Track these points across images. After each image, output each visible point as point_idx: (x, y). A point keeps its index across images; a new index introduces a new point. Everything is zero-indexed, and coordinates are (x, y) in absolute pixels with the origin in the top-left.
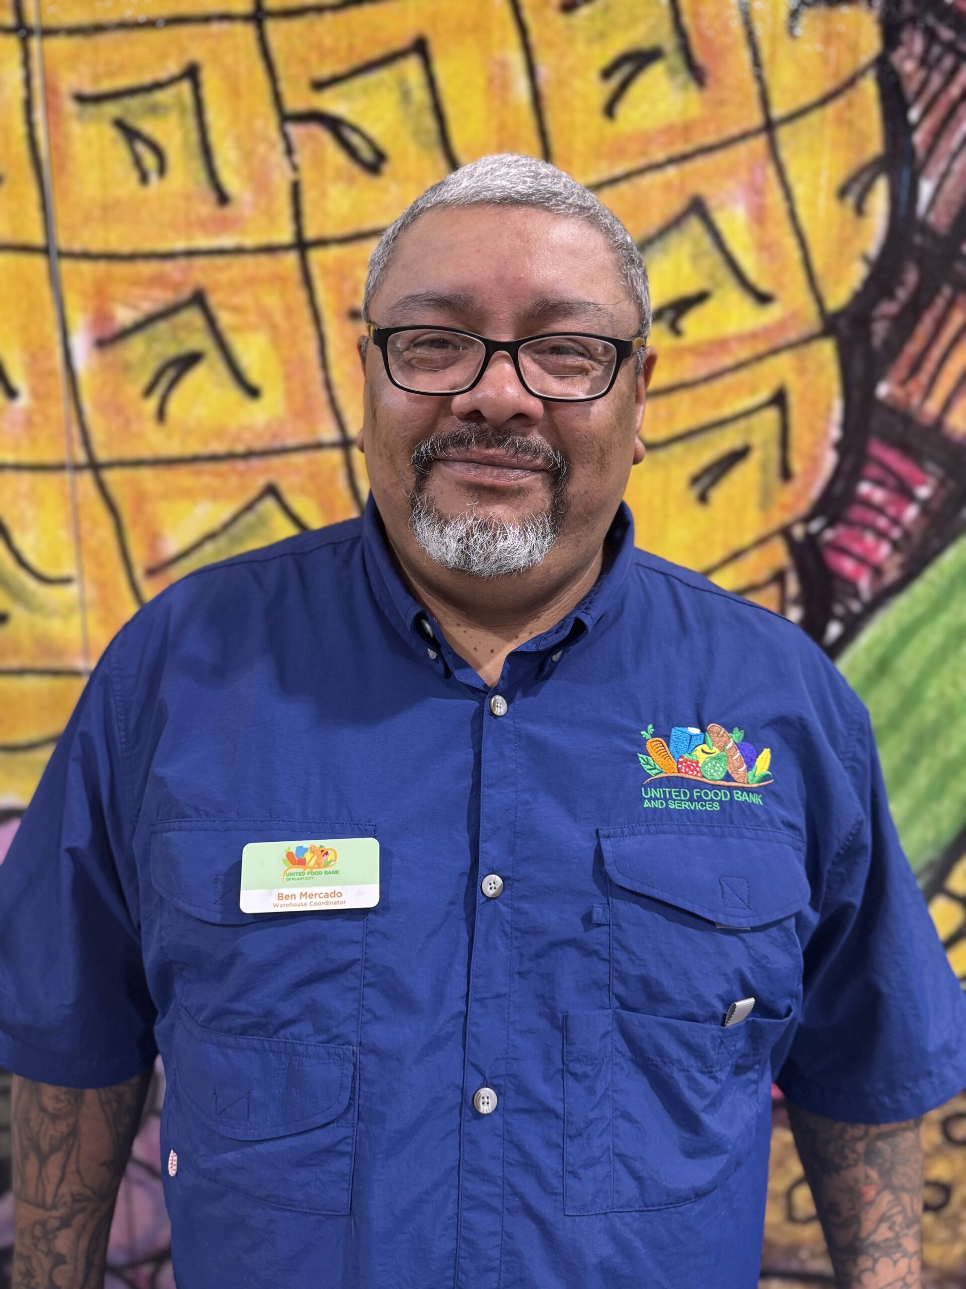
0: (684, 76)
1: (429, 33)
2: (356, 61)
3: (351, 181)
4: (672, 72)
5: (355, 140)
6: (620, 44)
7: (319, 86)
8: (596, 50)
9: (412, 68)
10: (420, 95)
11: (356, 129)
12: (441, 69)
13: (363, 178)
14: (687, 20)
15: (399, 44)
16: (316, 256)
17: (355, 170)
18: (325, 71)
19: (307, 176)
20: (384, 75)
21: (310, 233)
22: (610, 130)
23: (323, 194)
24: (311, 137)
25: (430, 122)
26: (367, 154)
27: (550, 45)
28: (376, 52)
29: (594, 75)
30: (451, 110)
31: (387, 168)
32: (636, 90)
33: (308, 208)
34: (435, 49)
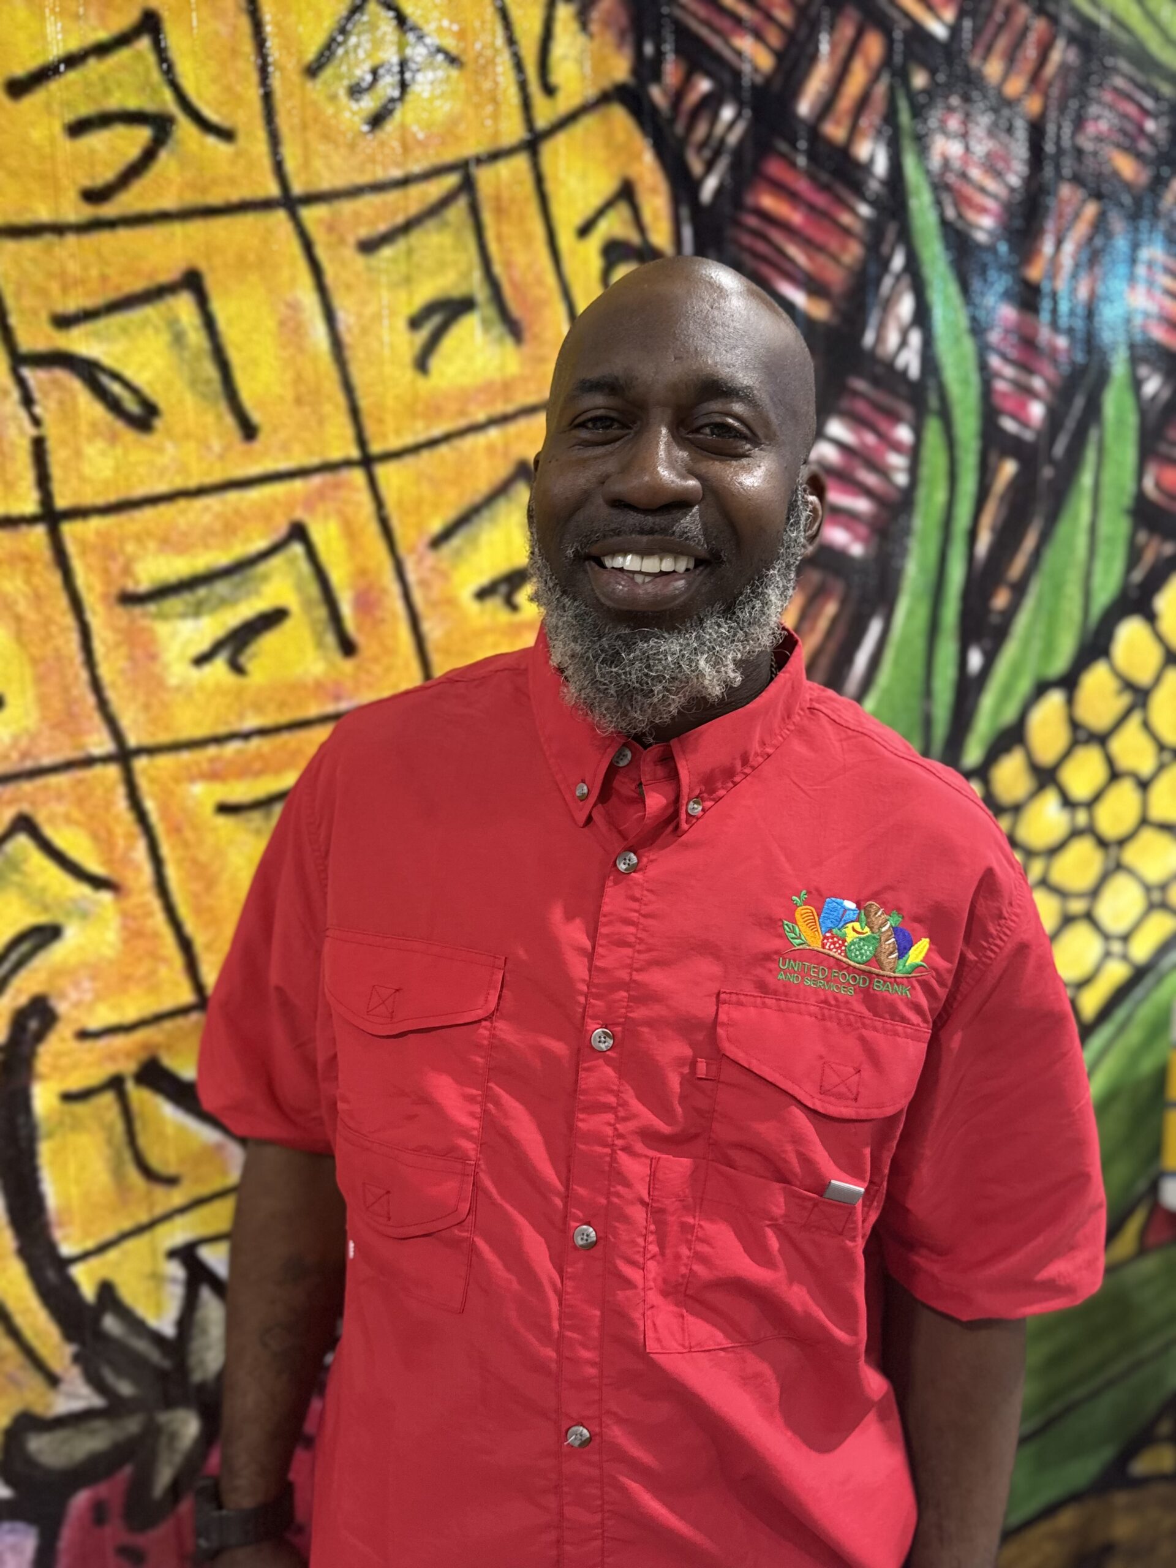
0: (499, 329)
1: (202, 266)
2: (112, 295)
3: (113, 439)
4: (486, 324)
5: (116, 388)
6: (426, 292)
7: (63, 322)
8: (403, 295)
9: (184, 306)
10: (197, 338)
11: (116, 377)
12: (219, 307)
13: (129, 435)
14: (498, 269)
15: (165, 277)
16: (69, 530)
17: (119, 425)
18: (72, 304)
19: (52, 432)
20: (149, 312)
21: (62, 502)
22: (424, 385)
23: (78, 454)
24: (55, 382)
25: (210, 370)
26: (131, 405)
27: (349, 287)
28: (138, 285)
29: (401, 324)
30: (235, 357)
31: (158, 423)
32: (449, 342)
33: (56, 471)
34: (211, 283)
